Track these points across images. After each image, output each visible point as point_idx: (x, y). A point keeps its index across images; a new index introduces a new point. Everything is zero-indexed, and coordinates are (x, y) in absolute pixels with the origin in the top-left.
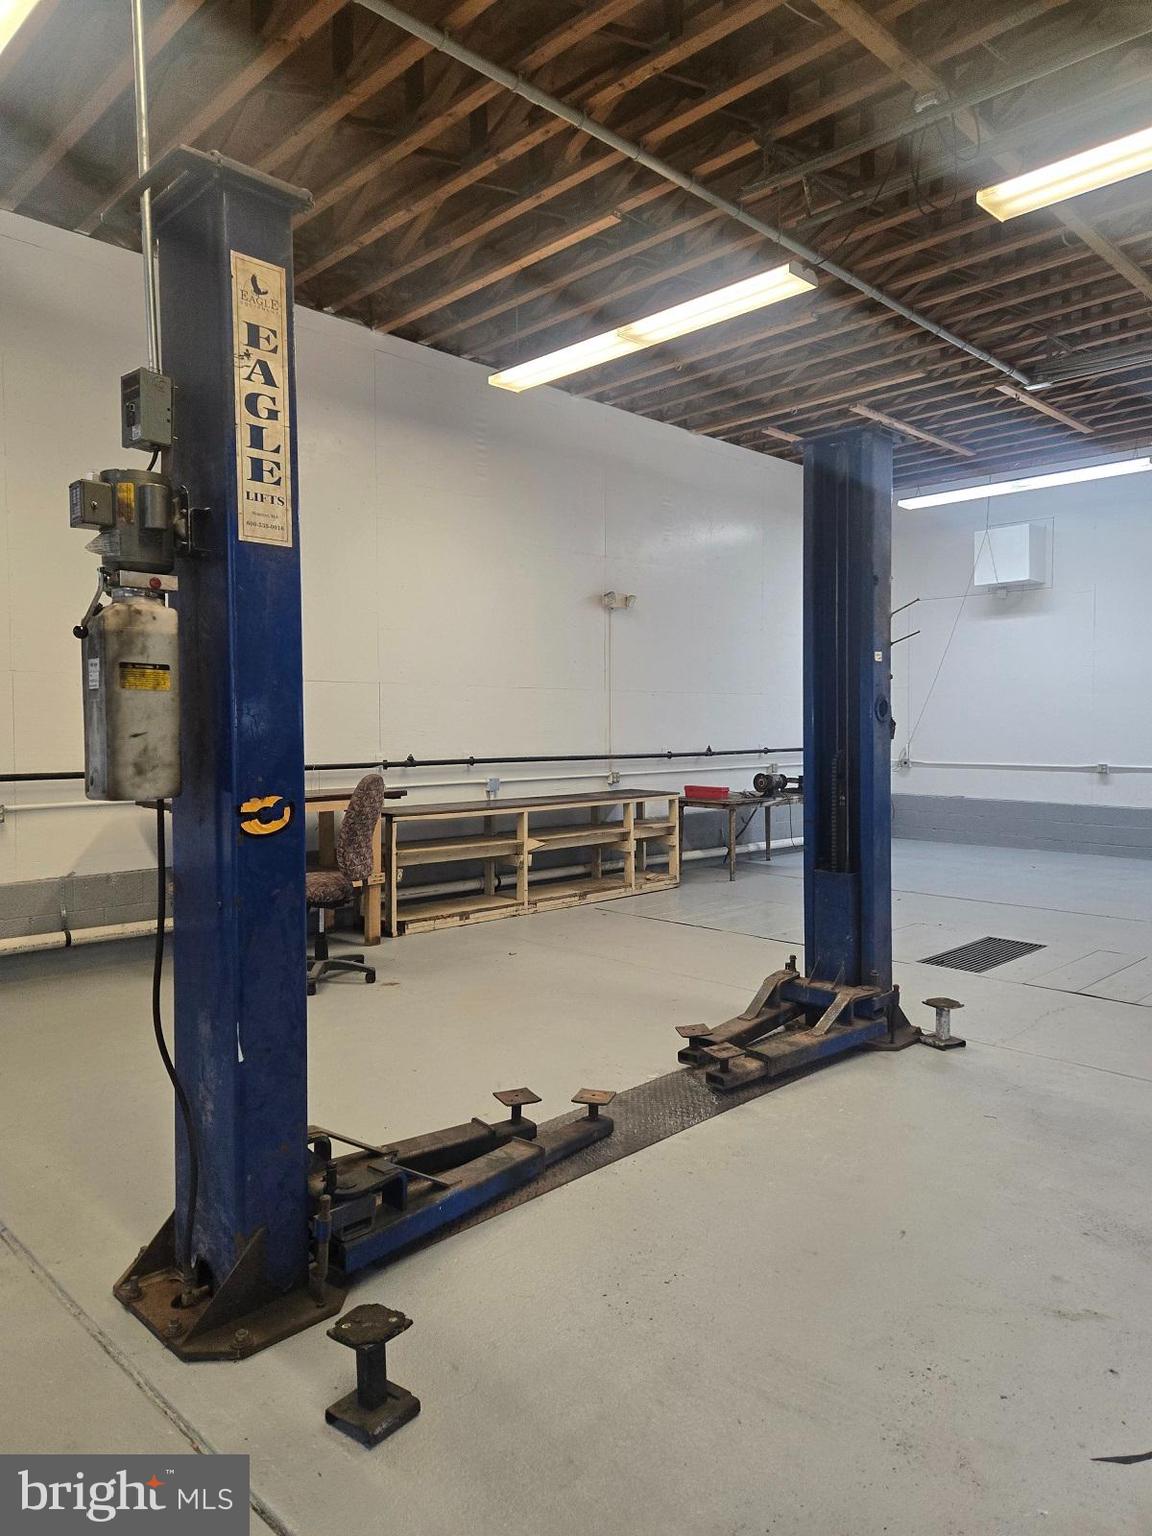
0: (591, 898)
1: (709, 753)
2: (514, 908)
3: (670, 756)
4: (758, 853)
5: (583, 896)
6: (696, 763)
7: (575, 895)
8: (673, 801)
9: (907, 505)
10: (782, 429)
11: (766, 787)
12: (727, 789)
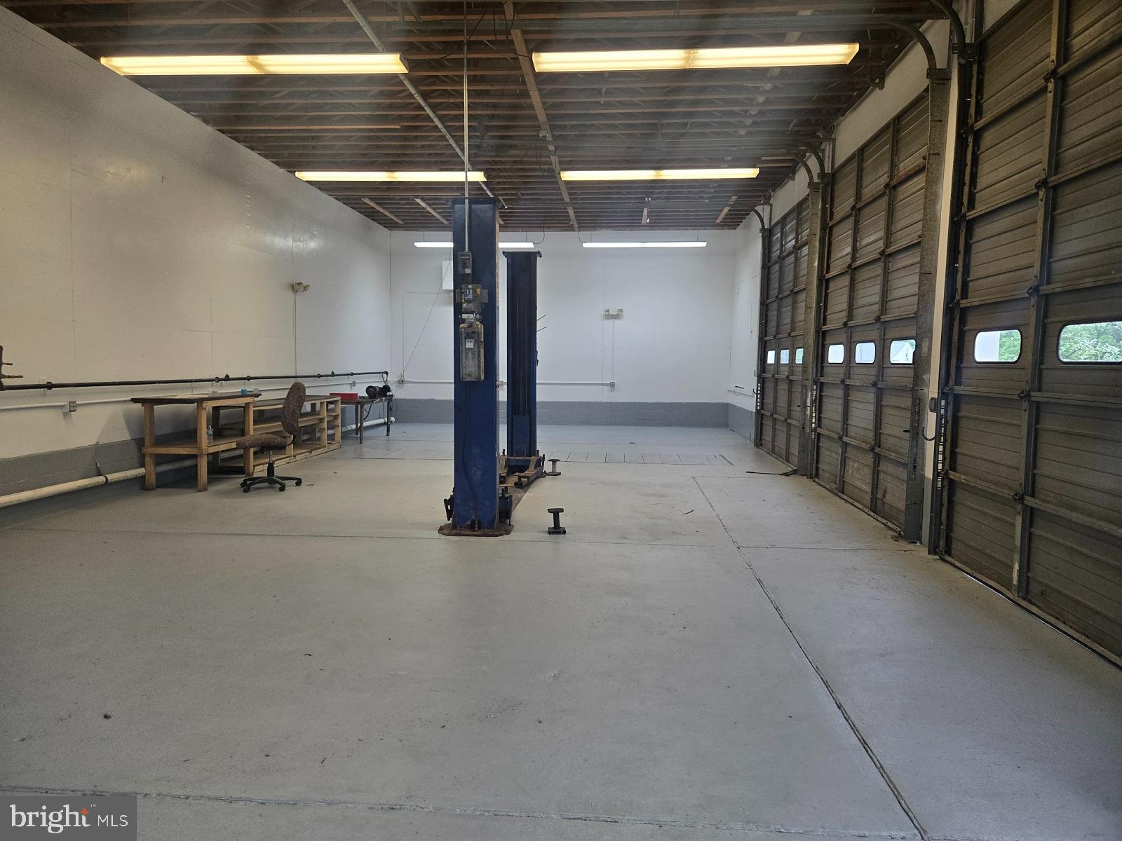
0: (314, 453)
1: (333, 375)
2: (288, 458)
3: (319, 376)
4: (351, 431)
5: (311, 452)
6: (326, 381)
7: (307, 452)
8: (338, 401)
9: (418, 245)
10: (372, 199)
11: (374, 393)
12: (357, 394)
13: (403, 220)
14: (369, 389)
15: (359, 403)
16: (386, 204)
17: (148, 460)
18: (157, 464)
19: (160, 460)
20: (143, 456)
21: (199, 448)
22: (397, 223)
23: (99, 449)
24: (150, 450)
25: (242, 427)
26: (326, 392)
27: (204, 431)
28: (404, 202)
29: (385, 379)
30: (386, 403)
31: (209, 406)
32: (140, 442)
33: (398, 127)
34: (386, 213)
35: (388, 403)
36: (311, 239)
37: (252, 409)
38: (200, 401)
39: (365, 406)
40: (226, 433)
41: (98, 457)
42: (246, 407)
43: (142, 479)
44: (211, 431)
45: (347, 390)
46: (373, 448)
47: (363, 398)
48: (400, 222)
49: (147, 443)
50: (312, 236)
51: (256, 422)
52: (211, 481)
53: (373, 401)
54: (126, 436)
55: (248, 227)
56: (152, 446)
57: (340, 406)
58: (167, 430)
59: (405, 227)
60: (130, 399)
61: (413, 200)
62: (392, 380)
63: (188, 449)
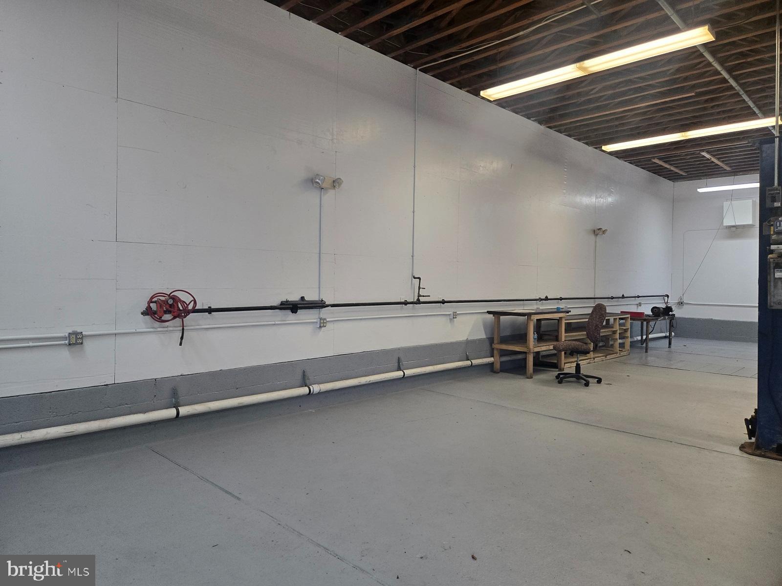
0: (608, 357)
1: (623, 297)
2: (589, 360)
3: (612, 298)
4: (637, 341)
5: (606, 356)
6: (617, 301)
7: (603, 356)
8: (628, 317)
9: (700, 190)
10: (660, 159)
11: (657, 313)
12: (644, 313)
13: (686, 172)
14: (653, 309)
15: (645, 320)
16: (673, 160)
17: (495, 352)
18: (501, 356)
19: (503, 353)
20: (492, 350)
21: (528, 347)
22: (682, 175)
23: (468, 343)
24: (497, 346)
25: (556, 334)
26: (618, 310)
27: (532, 336)
28: (689, 157)
29: (666, 301)
30: (668, 321)
31: (535, 318)
32: (491, 340)
33: (693, 94)
34: (672, 168)
35: (670, 321)
36: (609, 195)
37: (564, 322)
38: (529, 315)
39: (651, 323)
40: (546, 337)
41: (467, 348)
42: (560, 320)
43: (491, 365)
44: (536, 336)
45: (634, 309)
46: (658, 358)
47: (649, 316)
48: (684, 174)
49: (495, 342)
50: (610, 193)
51: (566, 331)
52: (535, 371)
53: (657, 319)
54: (483, 336)
55: (564, 191)
56: (498, 344)
57: (629, 321)
58: (507, 333)
59: (688, 177)
60: (486, 311)
61: (699, 154)
62: (672, 302)
63: (520, 348)
